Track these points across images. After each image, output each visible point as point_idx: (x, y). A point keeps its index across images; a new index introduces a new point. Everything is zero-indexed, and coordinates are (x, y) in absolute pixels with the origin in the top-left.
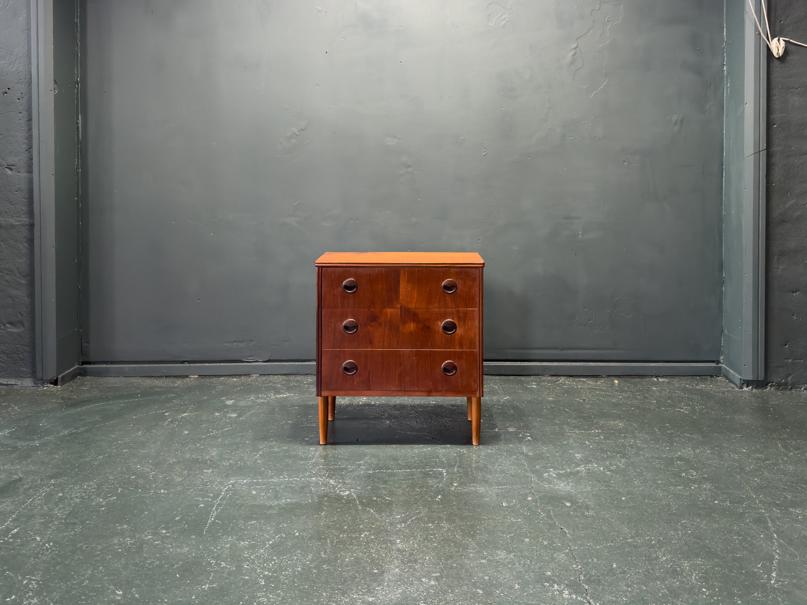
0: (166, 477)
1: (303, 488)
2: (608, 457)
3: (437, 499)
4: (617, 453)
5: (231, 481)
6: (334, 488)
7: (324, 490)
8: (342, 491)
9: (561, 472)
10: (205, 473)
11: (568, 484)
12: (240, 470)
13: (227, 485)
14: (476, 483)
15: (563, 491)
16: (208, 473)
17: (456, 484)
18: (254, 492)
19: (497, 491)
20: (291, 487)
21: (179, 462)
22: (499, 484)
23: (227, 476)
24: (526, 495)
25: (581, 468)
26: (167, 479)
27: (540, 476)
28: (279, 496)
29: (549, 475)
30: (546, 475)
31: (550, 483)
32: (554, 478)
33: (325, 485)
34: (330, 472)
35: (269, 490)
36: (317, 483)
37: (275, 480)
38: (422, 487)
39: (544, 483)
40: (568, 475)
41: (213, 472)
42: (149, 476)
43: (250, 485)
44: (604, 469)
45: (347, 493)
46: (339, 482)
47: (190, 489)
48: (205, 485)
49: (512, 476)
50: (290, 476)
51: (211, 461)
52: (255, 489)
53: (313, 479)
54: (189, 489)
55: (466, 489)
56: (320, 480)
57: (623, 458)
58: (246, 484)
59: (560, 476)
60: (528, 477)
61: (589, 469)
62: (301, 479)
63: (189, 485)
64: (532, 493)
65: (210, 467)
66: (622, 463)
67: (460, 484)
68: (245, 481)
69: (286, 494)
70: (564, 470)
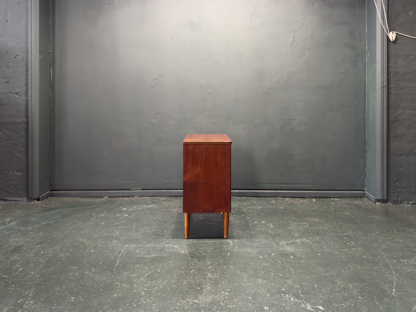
0: (94, 244)
1: (162, 249)
2: (311, 235)
3: (228, 255)
4: (316, 233)
5: (126, 246)
6: (177, 250)
7: (172, 250)
8: (181, 251)
9: (288, 242)
10: (113, 242)
11: (292, 248)
12: (130, 241)
13: (125, 248)
14: (247, 247)
15: (289, 251)
16: (115, 242)
17: (237, 248)
18: (138, 251)
19: (257, 251)
20: (156, 249)
21: (100, 237)
22: (258, 248)
23: (124, 244)
24: (271, 253)
25: (298, 240)
26: (95, 245)
27: (278, 244)
28: (150, 253)
29: (282, 244)
30: (281, 243)
31: (283, 247)
32: (285, 245)
33: (173, 248)
34: (175, 242)
35: (145, 250)
36: (169, 247)
37: (148, 245)
38: (220, 249)
39: (280, 247)
40: (291, 244)
41: (117, 242)
42: (86, 244)
43: (136, 248)
44: (309, 241)
45: (183, 252)
46: (179, 247)
47: (107, 250)
48: (113, 248)
49: (264, 244)
50: (155, 244)
51: (116, 237)
52: (138, 250)
53: (167, 245)
54: (105, 250)
55: (242, 250)
56: (170, 246)
57: (318, 236)
58: (133, 248)
59: (287, 244)
60: (272, 244)
61: (302, 241)
62: (160, 245)
63: (106, 248)
64: (274, 252)
65: (116, 239)
66: (318, 238)
67: (239, 248)
68: (133, 246)
69: (153, 252)
70: (289, 241)
